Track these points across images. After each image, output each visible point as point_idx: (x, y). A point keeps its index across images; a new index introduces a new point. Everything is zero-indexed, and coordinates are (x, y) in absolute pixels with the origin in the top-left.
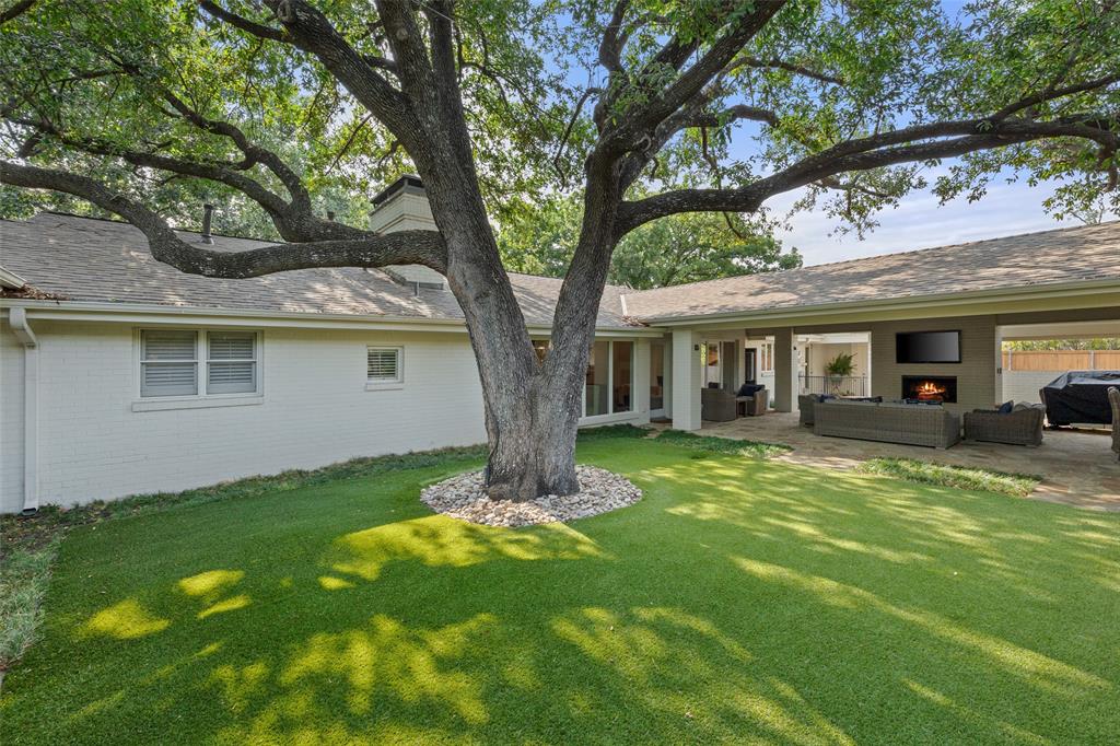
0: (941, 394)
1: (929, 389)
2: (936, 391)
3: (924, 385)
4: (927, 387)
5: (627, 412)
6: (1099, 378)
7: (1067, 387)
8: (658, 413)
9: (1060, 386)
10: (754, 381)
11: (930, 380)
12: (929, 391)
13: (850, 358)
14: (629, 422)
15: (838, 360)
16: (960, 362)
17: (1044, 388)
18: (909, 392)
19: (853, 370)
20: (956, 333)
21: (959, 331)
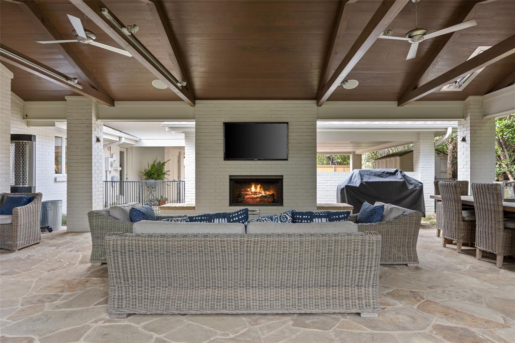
0: (269, 196)
1: (255, 190)
2: (263, 194)
3: (250, 187)
4: (253, 189)
7: (361, 184)
11: (258, 180)
12: (255, 193)
13: (164, 164)
15: (153, 166)
16: (287, 159)
17: (346, 186)
18: (236, 198)
19: (166, 176)
20: (286, 124)
21: (287, 123)
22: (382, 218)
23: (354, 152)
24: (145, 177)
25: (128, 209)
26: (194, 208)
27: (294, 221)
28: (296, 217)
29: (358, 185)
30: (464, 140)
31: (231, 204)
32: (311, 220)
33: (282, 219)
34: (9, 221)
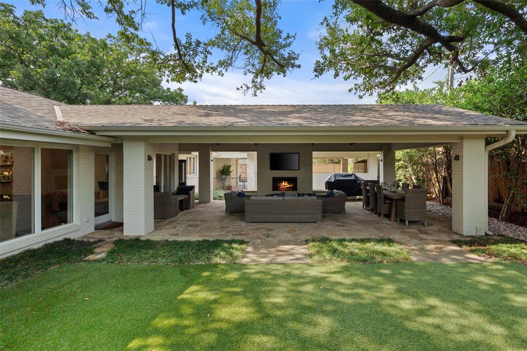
0: (291, 187)
1: (285, 184)
2: (288, 186)
3: (282, 183)
4: (283, 184)
5: (64, 226)
6: (344, 177)
7: (335, 181)
8: (103, 219)
9: (333, 180)
10: (185, 183)
11: (285, 179)
12: (284, 186)
13: (230, 166)
14: (67, 237)
15: (224, 167)
16: (299, 170)
17: (328, 182)
18: (276, 187)
19: (231, 173)
20: (298, 155)
21: (299, 153)
22: (333, 196)
23: (343, 158)
24: (220, 174)
25: (237, 192)
26: (256, 192)
27: (298, 196)
28: (299, 195)
29: (333, 181)
30: (381, 160)
31: (273, 190)
32: (303, 196)
33: (295, 196)
34: (187, 197)
